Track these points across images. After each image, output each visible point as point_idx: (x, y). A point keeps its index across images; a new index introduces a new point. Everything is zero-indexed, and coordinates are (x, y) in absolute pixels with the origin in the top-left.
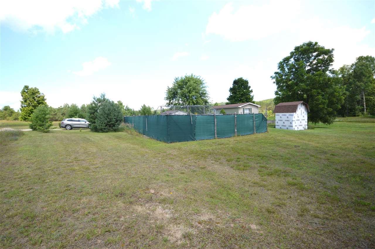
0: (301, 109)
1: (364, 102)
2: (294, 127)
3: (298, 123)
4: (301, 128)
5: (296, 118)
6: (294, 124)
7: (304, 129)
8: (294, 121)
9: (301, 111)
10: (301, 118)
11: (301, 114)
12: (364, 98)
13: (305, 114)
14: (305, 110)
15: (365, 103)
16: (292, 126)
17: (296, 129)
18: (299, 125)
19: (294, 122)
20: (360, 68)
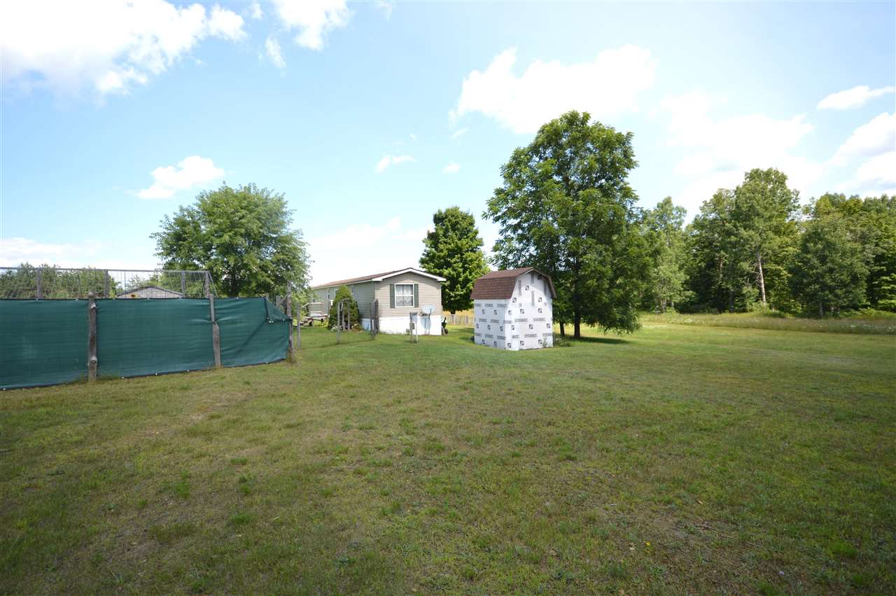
0: (532, 288)
1: (760, 279)
2: (508, 339)
3: (521, 329)
4: (532, 344)
5: (516, 314)
6: (508, 333)
7: (540, 346)
8: (510, 322)
9: (533, 296)
10: (531, 314)
11: (533, 304)
12: (761, 268)
13: (545, 304)
14: (545, 294)
15: (762, 281)
16: (503, 338)
17: (516, 347)
18: (526, 336)
19: (508, 328)
20: (748, 195)
